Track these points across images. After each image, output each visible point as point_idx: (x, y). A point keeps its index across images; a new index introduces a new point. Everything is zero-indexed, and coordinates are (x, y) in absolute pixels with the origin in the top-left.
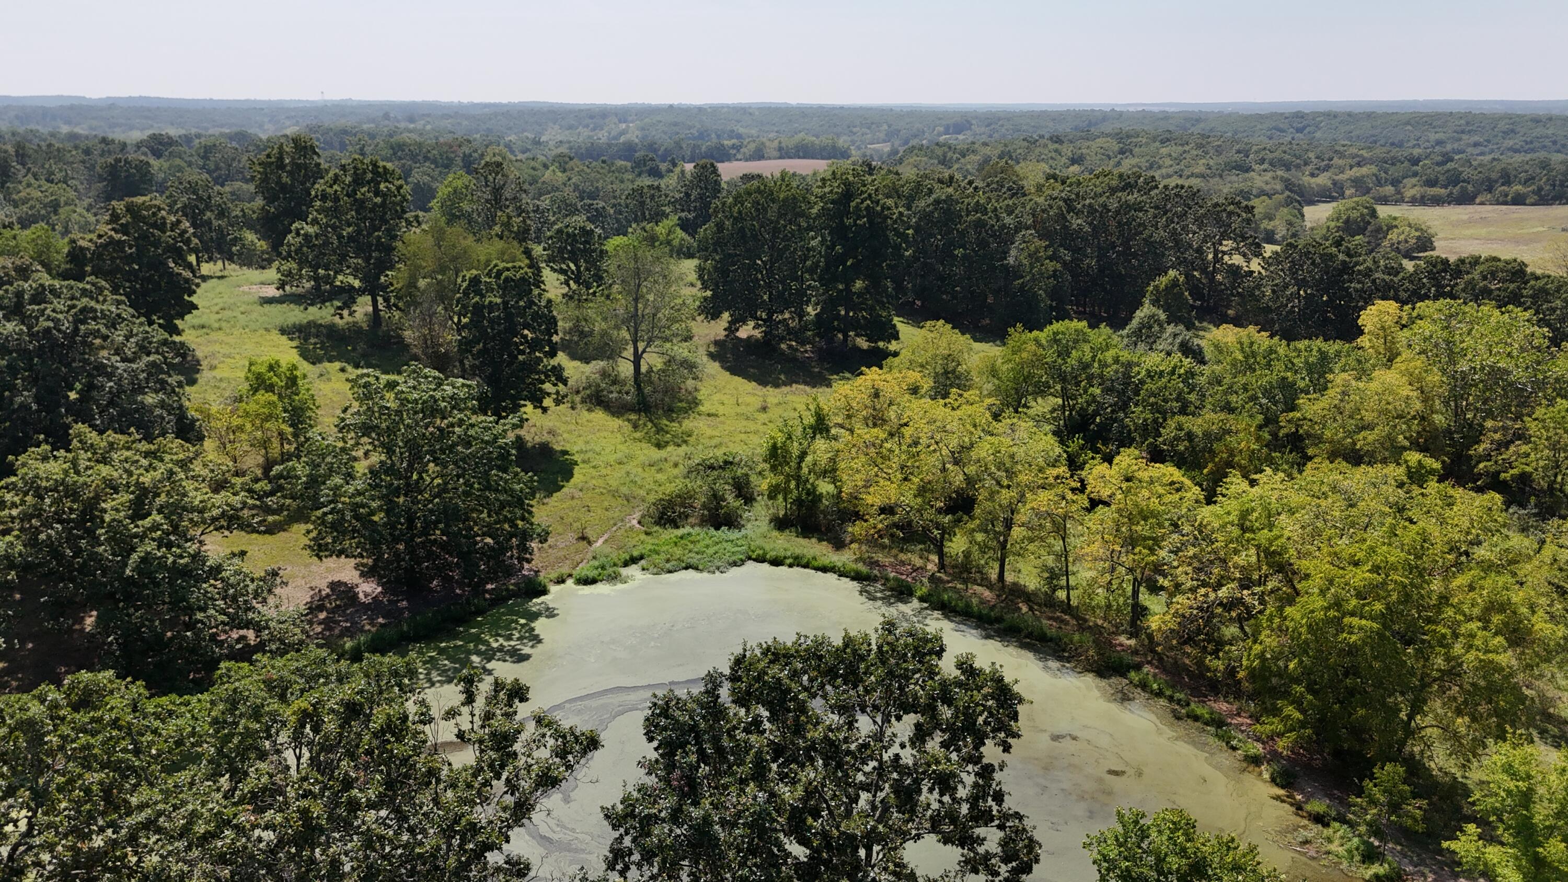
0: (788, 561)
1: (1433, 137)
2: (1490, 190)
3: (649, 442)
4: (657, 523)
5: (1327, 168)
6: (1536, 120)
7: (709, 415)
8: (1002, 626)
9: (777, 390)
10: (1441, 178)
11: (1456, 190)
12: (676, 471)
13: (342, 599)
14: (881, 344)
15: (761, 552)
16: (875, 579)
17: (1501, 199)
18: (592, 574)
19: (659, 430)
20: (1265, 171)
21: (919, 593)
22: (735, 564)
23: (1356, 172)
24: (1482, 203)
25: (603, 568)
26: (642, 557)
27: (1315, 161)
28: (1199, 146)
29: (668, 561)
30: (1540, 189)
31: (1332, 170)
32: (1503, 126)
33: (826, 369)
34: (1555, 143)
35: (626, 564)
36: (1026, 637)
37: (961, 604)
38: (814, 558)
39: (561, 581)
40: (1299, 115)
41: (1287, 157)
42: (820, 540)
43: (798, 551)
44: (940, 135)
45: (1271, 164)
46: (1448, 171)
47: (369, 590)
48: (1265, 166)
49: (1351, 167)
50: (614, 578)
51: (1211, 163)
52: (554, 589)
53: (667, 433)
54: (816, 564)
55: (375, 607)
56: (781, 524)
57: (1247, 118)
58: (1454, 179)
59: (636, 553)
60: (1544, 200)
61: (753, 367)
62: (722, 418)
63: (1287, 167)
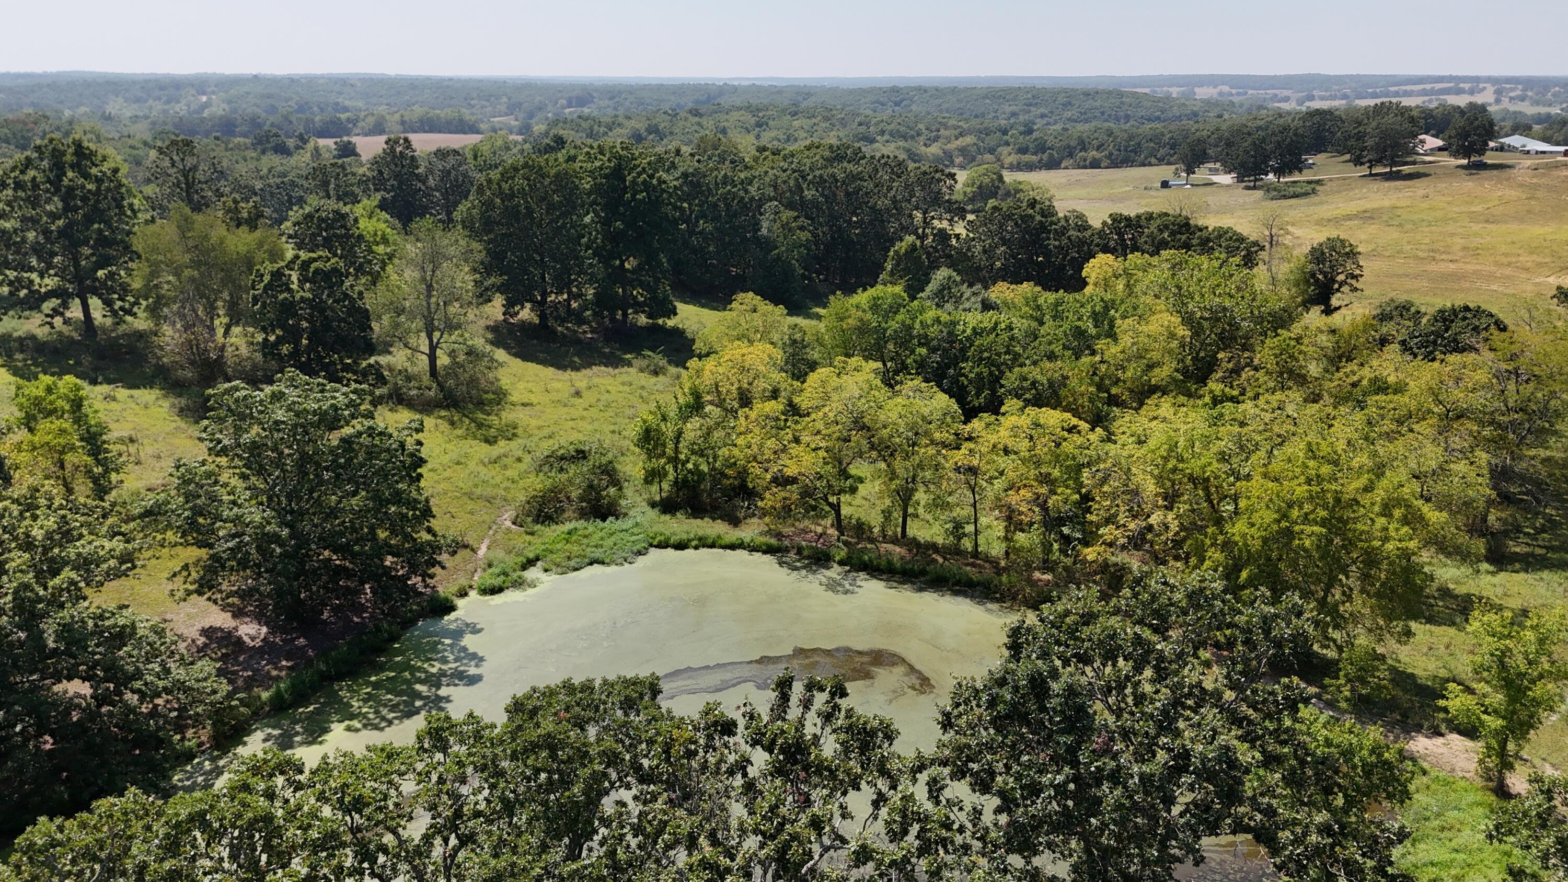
0: (694, 543)
1: (1008, 109)
2: (1071, 155)
3: (475, 438)
4: (536, 521)
5: (936, 139)
6: (1087, 94)
7: (523, 404)
8: (928, 577)
9: (579, 374)
10: (1031, 146)
11: (1045, 157)
12: (523, 466)
13: (226, 647)
14: (660, 321)
15: (662, 538)
16: (786, 550)
17: (1082, 163)
18: (497, 582)
19: (480, 426)
20: (887, 141)
21: (837, 559)
22: (639, 553)
23: (961, 142)
24: (1066, 168)
25: (505, 574)
26: (537, 559)
27: (926, 132)
28: (827, 119)
29: (569, 558)
30: (1111, 154)
31: (941, 140)
32: (1061, 99)
33: (618, 349)
34: (1103, 113)
35: (524, 568)
36: (954, 585)
37: (883, 562)
38: (719, 537)
39: (463, 594)
40: (895, 90)
41: (902, 129)
42: (714, 519)
43: (701, 533)
44: (563, 108)
45: (891, 135)
46: (1036, 139)
47: (253, 632)
48: (886, 137)
49: (957, 139)
50: (519, 584)
51: (841, 134)
52: (460, 603)
53: (490, 427)
54: (723, 543)
55: (267, 650)
56: (667, 507)
57: (851, 92)
58: (1042, 148)
59: (531, 556)
60: (1115, 164)
61: (541, 352)
62: (538, 407)
63: (905, 137)
